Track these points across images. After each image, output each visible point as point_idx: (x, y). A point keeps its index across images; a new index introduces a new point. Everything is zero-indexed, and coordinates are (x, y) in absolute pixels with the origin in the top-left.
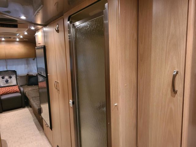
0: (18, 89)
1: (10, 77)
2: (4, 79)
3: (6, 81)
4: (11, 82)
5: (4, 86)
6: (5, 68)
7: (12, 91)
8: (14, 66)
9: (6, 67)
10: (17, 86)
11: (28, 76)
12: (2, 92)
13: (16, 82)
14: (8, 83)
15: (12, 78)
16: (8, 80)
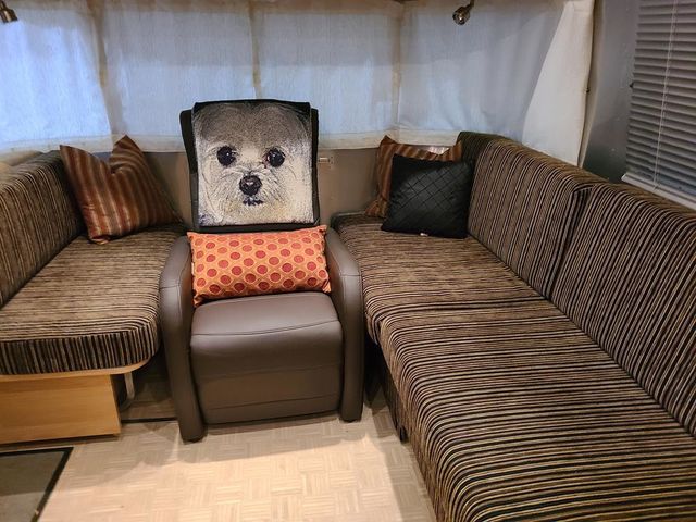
0: (322, 266)
1: (275, 159)
2: (231, 170)
3: (243, 187)
4: (279, 197)
5: (229, 220)
6: (249, 80)
7: (275, 276)
8: (307, 71)
9: (249, 68)
10: (315, 235)
11: (386, 157)
12: (212, 272)
13: (310, 199)
14: (259, 202)
15: (286, 163)
16: (256, 177)
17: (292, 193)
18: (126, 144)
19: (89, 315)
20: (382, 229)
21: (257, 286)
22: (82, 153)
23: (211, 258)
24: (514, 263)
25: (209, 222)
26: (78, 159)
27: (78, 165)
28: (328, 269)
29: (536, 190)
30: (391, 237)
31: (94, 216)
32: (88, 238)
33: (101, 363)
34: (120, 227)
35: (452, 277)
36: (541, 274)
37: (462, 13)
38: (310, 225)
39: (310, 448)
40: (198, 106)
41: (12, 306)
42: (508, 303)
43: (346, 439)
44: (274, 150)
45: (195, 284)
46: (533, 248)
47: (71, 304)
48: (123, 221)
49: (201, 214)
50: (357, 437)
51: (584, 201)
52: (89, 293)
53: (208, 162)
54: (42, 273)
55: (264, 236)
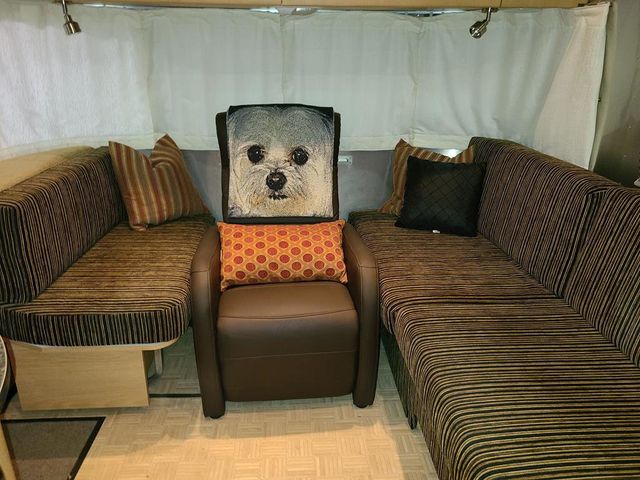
0: (339, 257)
2: (259, 166)
3: (269, 182)
4: (302, 192)
5: (256, 213)
6: (277, 86)
7: (297, 266)
10: (334, 229)
11: (401, 158)
12: (239, 260)
13: (330, 195)
14: (284, 197)
15: (309, 161)
16: (282, 174)
17: (313, 190)
18: (166, 143)
19: (128, 295)
20: (396, 225)
21: (279, 274)
22: (128, 149)
23: (238, 247)
24: (526, 262)
25: (237, 214)
26: (124, 154)
27: (124, 159)
28: (345, 260)
29: (548, 191)
30: (404, 233)
31: (135, 205)
32: (128, 225)
33: (136, 339)
34: (157, 216)
35: (465, 273)
36: (553, 272)
37: (479, 27)
38: (329, 220)
39: (323, 431)
40: (233, 109)
41: (61, 283)
42: (520, 299)
43: (358, 424)
44: (299, 150)
45: (223, 270)
46: (545, 247)
47: (112, 284)
48: (161, 211)
49: (231, 206)
50: (369, 423)
51: (598, 204)
52: (128, 274)
53: (239, 159)
54: (88, 255)
55: (287, 228)
